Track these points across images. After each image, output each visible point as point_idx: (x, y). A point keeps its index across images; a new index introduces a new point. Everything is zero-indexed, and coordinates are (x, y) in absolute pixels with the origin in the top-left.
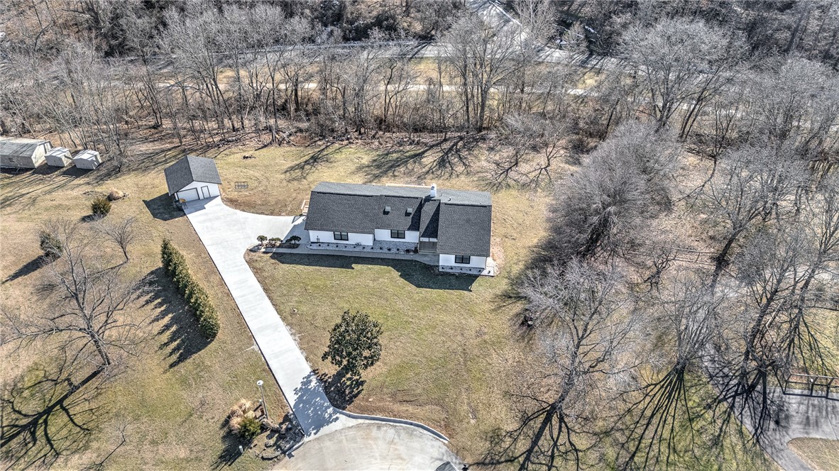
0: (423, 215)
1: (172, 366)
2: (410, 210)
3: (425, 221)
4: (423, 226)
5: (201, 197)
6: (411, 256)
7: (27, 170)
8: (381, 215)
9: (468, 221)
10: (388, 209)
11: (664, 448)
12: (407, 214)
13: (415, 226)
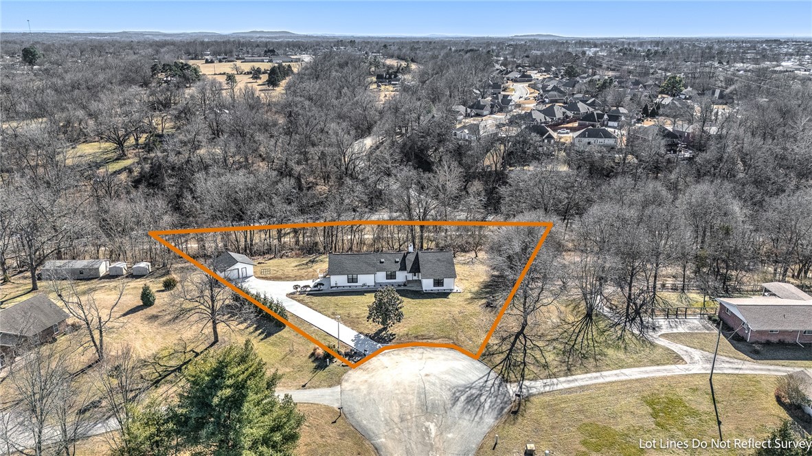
0: (407, 262)
1: (262, 340)
2: (397, 260)
3: (409, 265)
4: (409, 267)
5: (241, 276)
6: (402, 288)
7: (96, 278)
8: (379, 264)
9: (438, 260)
10: (382, 260)
11: (590, 342)
12: (397, 262)
13: (403, 268)
